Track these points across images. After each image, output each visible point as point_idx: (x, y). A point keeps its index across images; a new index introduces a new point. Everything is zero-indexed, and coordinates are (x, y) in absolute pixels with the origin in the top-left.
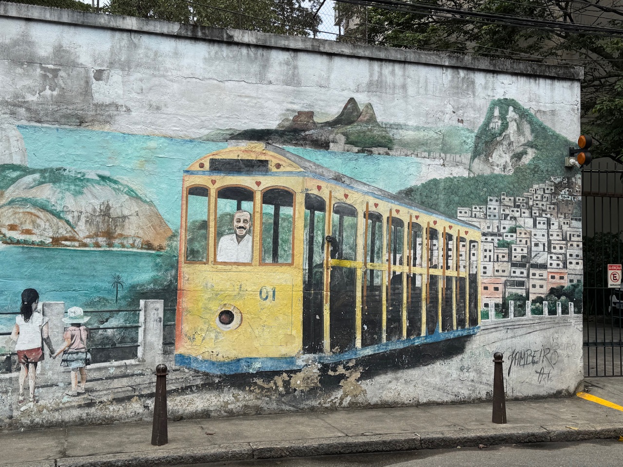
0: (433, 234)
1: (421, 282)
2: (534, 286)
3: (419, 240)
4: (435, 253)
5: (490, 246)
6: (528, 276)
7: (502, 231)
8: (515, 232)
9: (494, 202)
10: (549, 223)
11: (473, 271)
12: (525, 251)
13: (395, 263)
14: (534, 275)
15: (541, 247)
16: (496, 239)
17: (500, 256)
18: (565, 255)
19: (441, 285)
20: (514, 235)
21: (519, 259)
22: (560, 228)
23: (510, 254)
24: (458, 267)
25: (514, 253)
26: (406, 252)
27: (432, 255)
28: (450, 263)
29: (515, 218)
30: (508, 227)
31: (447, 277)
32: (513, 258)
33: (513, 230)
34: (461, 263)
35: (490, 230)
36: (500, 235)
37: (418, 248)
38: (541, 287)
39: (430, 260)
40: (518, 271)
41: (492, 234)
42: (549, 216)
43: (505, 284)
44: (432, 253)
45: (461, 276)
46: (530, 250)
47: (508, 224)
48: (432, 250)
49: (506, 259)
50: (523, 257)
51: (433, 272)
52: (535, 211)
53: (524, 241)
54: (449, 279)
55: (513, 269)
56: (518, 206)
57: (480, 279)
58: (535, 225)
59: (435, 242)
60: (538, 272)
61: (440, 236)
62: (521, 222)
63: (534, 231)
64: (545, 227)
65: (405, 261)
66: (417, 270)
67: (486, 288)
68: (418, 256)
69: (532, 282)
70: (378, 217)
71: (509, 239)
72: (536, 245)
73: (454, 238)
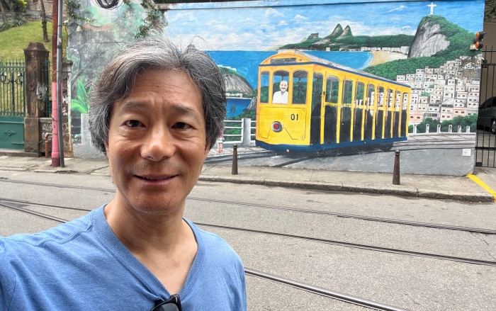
0: (381, 90)
1: (373, 113)
2: (443, 117)
3: (373, 93)
4: (382, 99)
5: (415, 95)
6: (440, 111)
7: (425, 87)
9: (420, 72)
10: (456, 82)
11: (404, 108)
12: (439, 98)
13: (359, 104)
14: (444, 110)
15: (450, 96)
16: (420, 92)
17: (422, 100)
18: (466, 100)
19: (385, 115)
20: (432, 89)
21: (434, 102)
22: (464, 85)
23: (429, 100)
24: (395, 106)
25: (431, 99)
26: (365, 99)
27: (380, 100)
28: (391, 104)
29: (433, 80)
30: (428, 86)
31: (388, 111)
32: (431, 102)
33: (432, 87)
34: (397, 104)
35: (417, 87)
36: (423, 89)
37: (372, 96)
38: (448, 117)
39: (379, 103)
40: (433, 108)
41: (418, 89)
42: (456, 78)
43: (424, 115)
45: (397, 111)
46: (442, 98)
47: (429, 83)
48: (380, 98)
49: (426, 102)
50: (437, 101)
51: (380, 108)
52: (448, 76)
53: (438, 93)
54: (389, 113)
55: (430, 107)
56: (436, 74)
57: (409, 113)
58: (446, 83)
59: (382, 93)
60: (446, 109)
61: (385, 90)
62: (436, 82)
63: (445, 87)
64: (454, 84)
65: (364, 102)
66: (371, 107)
67: (412, 117)
68: (372, 101)
69: (442, 114)
70: (351, 82)
71: (429, 92)
72: (447, 94)
73: (394, 91)
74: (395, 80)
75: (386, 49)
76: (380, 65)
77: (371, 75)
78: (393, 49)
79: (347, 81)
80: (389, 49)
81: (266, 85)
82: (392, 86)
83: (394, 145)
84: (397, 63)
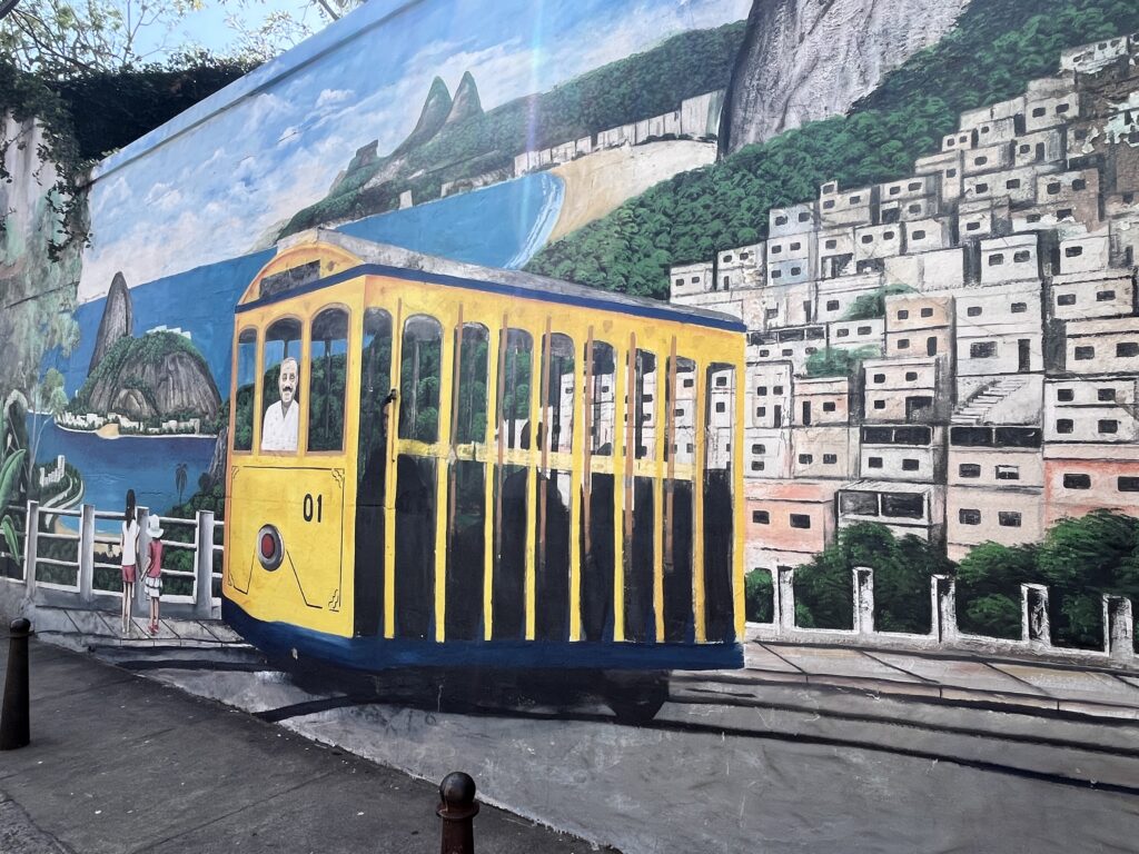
0: (602, 360)
1: (571, 492)
2: (970, 517)
3: (566, 380)
4: (607, 411)
5: (772, 376)
6: (940, 476)
7: (824, 315)
8: (880, 312)
9: (793, 225)
10: (1049, 251)
11: (718, 461)
12: (927, 378)
13: (511, 445)
14: (970, 471)
15: (1007, 358)
16: (799, 350)
17: (817, 406)
19: (622, 500)
20: (876, 325)
21: (896, 410)
22: (1121, 259)
23: (857, 398)
24: (669, 450)
25: (873, 392)
26: (538, 413)
27: (597, 418)
28: (650, 438)
29: (878, 264)
30: (847, 302)
31: (638, 479)
32: (870, 411)
33: (871, 308)
34: (681, 439)
35: (779, 321)
36: (817, 334)
37: (565, 399)
38: (1010, 520)
39: (594, 431)
40: (893, 457)
41: (788, 334)
42: (1048, 222)
43: (836, 506)
44: (597, 410)
45: (679, 477)
46: (949, 378)
47: (849, 289)
48: (597, 403)
49: (841, 414)
50: (915, 403)
51: (602, 465)
52: (976, 217)
53: (919, 342)
54: (644, 488)
55: (871, 451)
56: (892, 216)
57: (746, 492)
58: (972, 272)
59: (606, 379)
60: (988, 460)
61: (620, 362)
62: (901, 271)
63: (966, 297)
64: (1030, 268)
65: (534, 432)
66: (561, 460)
67: (761, 517)
68: (564, 423)
69: (958, 500)
70: (480, 334)
71: (852, 343)
72: (982, 351)
73: (660, 363)
74: (665, 295)
75: (612, 135)
76: (594, 226)
77: (559, 287)
78: (646, 128)
79: (467, 332)
80: (628, 130)
81: (248, 381)
82: (649, 332)
83: (676, 689)
84: (666, 202)
